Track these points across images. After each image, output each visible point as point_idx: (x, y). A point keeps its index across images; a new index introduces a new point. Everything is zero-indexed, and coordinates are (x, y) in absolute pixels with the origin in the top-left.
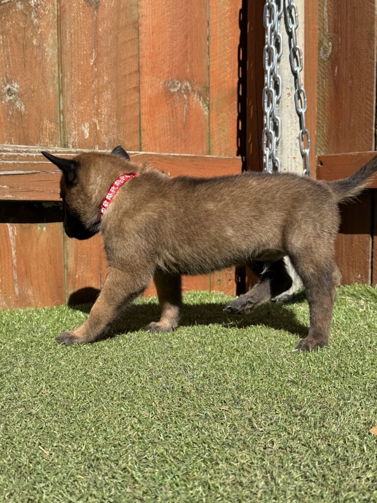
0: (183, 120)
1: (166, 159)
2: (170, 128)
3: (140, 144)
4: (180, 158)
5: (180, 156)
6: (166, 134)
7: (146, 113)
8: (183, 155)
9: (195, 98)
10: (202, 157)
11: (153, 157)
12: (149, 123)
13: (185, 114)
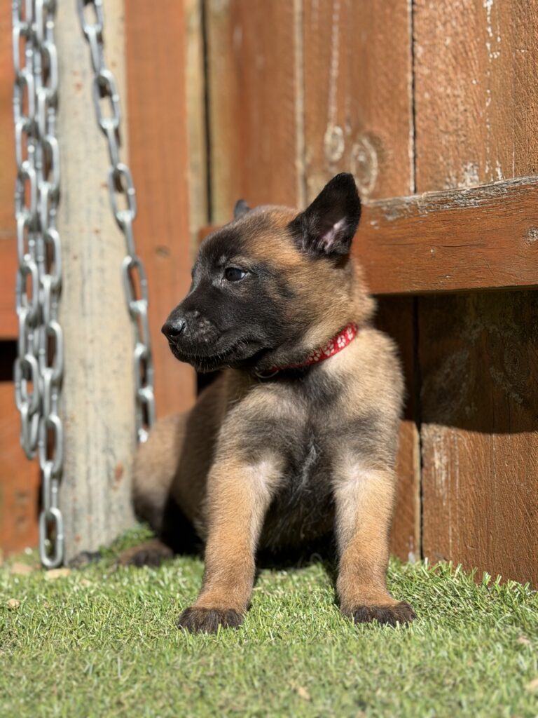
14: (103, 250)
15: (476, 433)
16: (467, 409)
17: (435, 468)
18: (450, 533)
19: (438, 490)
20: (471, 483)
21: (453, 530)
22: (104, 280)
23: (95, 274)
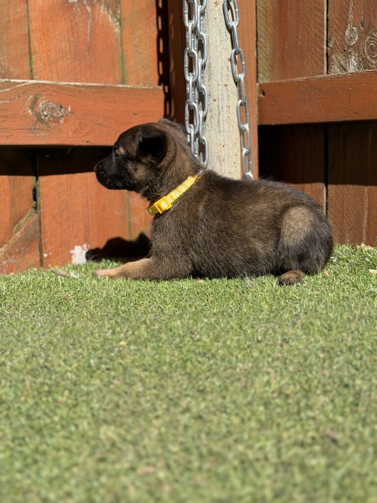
0: (87, 39)
1: (65, 90)
2: (70, 50)
3: (31, 71)
4: (84, 89)
5: (83, 86)
6: (65, 58)
7: (37, 30)
8: (87, 84)
9: (102, 11)
10: (112, 87)
11: (47, 87)
12: (42, 44)
13: (89, 32)
14: (229, 96)
22: (229, 113)
23: (225, 109)
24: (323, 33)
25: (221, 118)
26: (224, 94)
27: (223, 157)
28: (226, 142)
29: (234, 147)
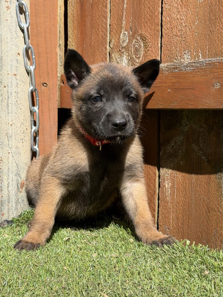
14: (17, 83)
15: (185, 173)
16: (181, 162)
17: (165, 188)
18: (171, 217)
19: (167, 198)
20: (182, 196)
21: (172, 216)
22: (18, 97)
23: (14, 94)
24: (106, 36)
25: (10, 101)
26: (13, 82)
27: (10, 134)
28: (14, 122)
29: (22, 126)
